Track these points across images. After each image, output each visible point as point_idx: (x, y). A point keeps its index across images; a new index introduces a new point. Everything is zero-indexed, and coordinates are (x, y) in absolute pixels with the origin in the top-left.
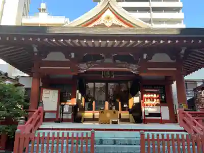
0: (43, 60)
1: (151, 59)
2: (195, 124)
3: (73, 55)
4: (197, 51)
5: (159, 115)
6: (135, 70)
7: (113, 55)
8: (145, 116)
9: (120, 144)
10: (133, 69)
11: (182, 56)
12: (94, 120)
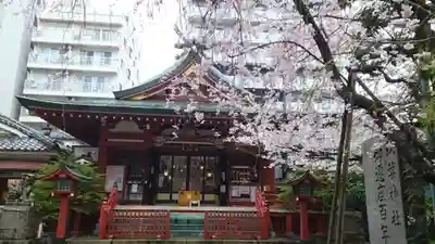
0: (112, 130)
3: (148, 127)
12: (171, 202)
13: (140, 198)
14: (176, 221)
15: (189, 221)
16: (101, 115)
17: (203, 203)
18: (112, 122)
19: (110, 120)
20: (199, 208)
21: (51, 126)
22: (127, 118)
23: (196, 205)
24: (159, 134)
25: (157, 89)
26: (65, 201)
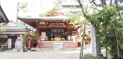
1: (69, 23)
3: (47, 23)
10: (64, 26)
12: (54, 40)
13: (47, 39)
14: (55, 44)
15: (58, 44)
16: (36, 21)
17: (61, 40)
18: (39, 22)
19: (38, 22)
20: (61, 41)
21: (25, 24)
22: (42, 21)
23: (60, 41)
24: (50, 24)
25: (48, 14)
26: (30, 41)
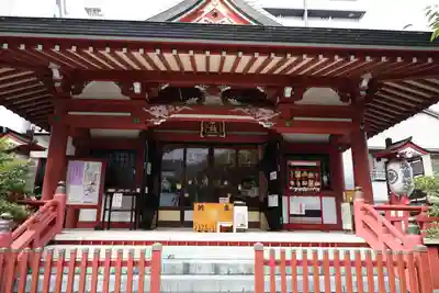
1: (301, 98)
2: (388, 231)
3: (137, 87)
4: (389, 83)
5: (318, 213)
6: (269, 120)
7: (223, 90)
8: (290, 215)
9: (228, 274)
10: (265, 118)
11: (363, 93)
